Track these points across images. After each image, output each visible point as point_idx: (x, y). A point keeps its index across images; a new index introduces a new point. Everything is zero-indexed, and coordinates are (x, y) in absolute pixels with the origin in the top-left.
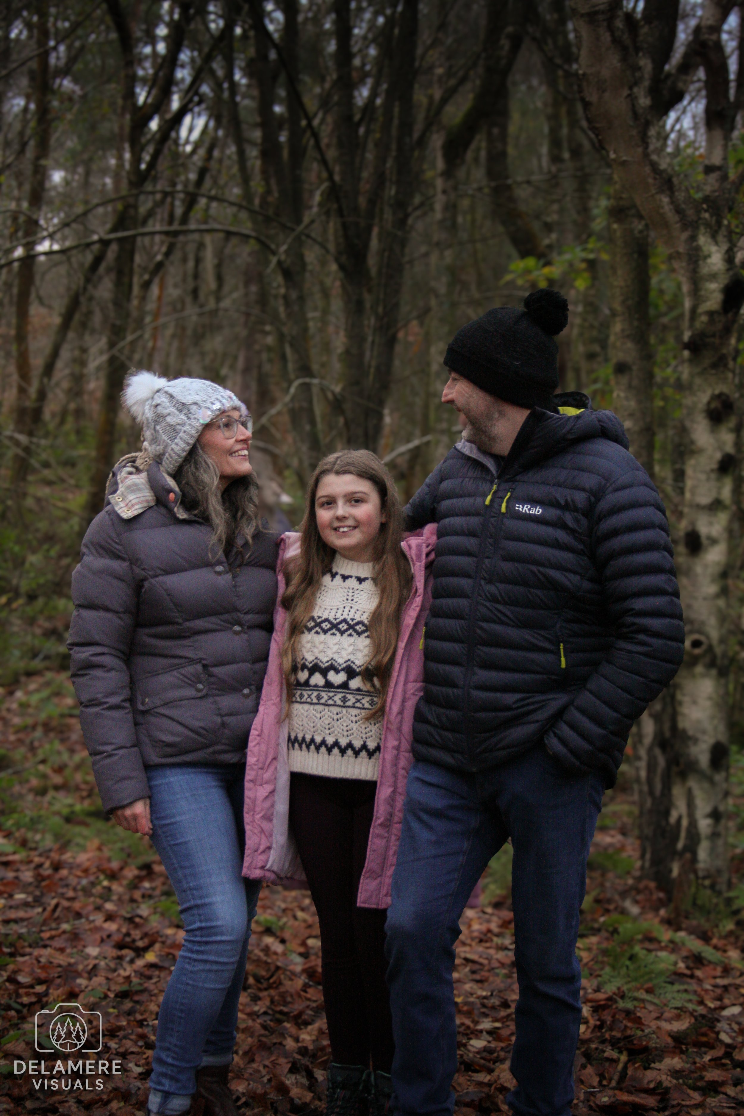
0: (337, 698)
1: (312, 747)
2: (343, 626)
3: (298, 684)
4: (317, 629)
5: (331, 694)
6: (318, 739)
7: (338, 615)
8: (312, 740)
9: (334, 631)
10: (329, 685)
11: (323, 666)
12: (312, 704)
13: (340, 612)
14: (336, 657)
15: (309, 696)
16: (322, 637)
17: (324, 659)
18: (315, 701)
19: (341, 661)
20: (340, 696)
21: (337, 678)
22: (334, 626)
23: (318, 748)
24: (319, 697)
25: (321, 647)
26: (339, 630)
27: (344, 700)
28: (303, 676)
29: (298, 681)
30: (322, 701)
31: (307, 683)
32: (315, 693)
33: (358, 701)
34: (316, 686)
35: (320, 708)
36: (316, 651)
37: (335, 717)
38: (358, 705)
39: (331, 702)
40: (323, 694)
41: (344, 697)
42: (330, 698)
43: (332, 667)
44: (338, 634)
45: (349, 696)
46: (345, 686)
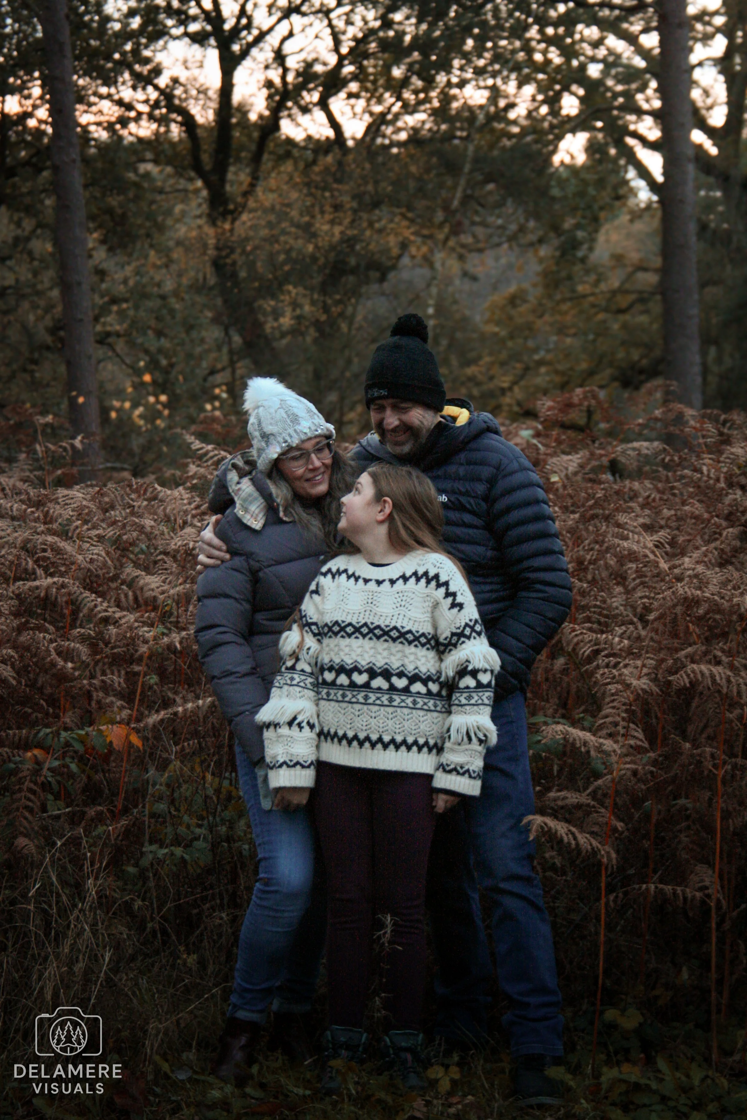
0: (360, 697)
1: (336, 740)
2: (365, 630)
3: (325, 682)
4: (342, 633)
5: (355, 693)
6: (340, 733)
7: (360, 619)
8: (336, 733)
9: (357, 634)
10: (353, 685)
11: (348, 667)
12: (337, 701)
13: (362, 616)
14: (359, 659)
15: (335, 695)
16: (347, 641)
17: (349, 661)
18: (340, 698)
19: (363, 663)
20: (363, 694)
21: (360, 679)
22: (357, 630)
23: (340, 741)
24: (344, 696)
25: (347, 650)
26: (361, 633)
27: (366, 698)
28: (329, 676)
29: (324, 680)
30: (347, 699)
31: (333, 683)
32: (341, 692)
33: (378, 698)
34: (341, 685)
35: (344, 705)
36: (342, 654)
37: (357, 713)
38: (378, 702)
39: (354, 700)
40: (348, 693)
41: (366, 696)
42: (354, 696)
43: (356, 669)
44: (361, 637)
45: (371, 695)
46: (367, 685)
